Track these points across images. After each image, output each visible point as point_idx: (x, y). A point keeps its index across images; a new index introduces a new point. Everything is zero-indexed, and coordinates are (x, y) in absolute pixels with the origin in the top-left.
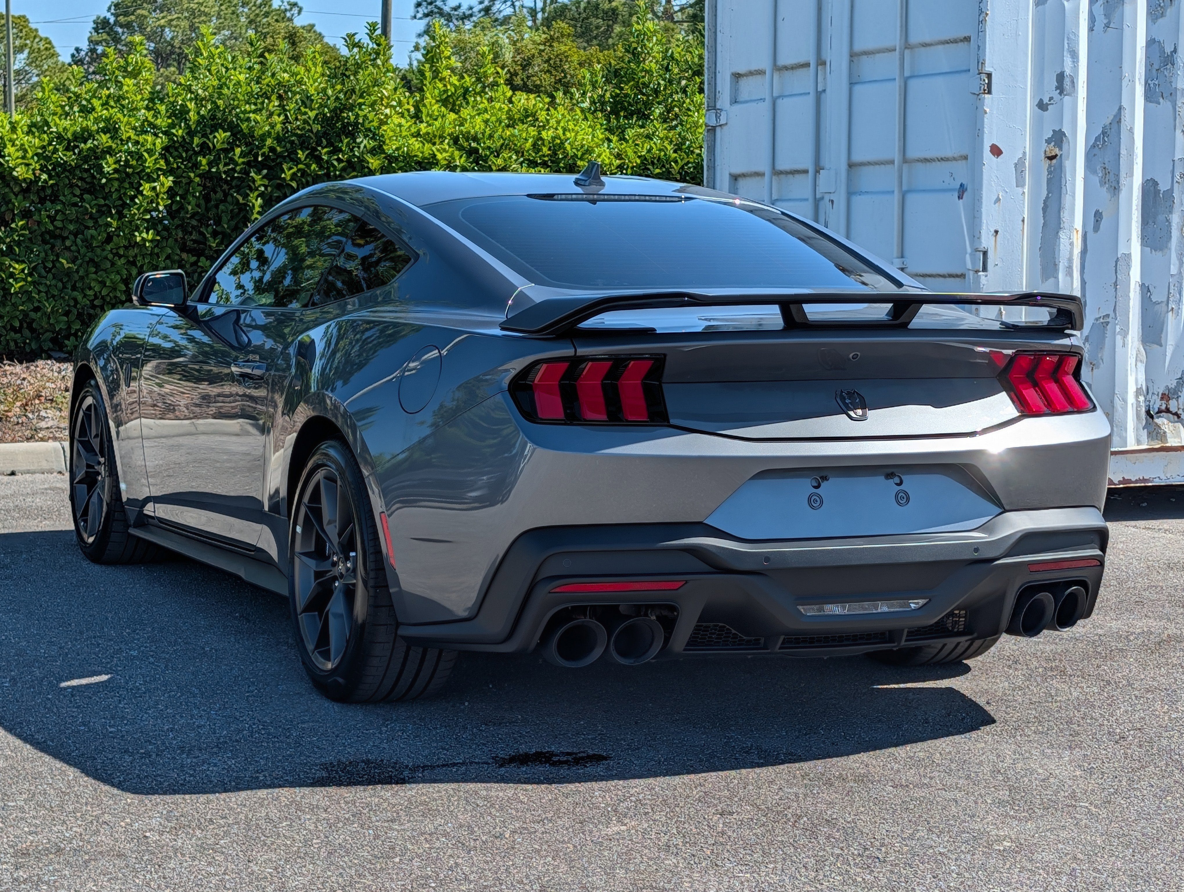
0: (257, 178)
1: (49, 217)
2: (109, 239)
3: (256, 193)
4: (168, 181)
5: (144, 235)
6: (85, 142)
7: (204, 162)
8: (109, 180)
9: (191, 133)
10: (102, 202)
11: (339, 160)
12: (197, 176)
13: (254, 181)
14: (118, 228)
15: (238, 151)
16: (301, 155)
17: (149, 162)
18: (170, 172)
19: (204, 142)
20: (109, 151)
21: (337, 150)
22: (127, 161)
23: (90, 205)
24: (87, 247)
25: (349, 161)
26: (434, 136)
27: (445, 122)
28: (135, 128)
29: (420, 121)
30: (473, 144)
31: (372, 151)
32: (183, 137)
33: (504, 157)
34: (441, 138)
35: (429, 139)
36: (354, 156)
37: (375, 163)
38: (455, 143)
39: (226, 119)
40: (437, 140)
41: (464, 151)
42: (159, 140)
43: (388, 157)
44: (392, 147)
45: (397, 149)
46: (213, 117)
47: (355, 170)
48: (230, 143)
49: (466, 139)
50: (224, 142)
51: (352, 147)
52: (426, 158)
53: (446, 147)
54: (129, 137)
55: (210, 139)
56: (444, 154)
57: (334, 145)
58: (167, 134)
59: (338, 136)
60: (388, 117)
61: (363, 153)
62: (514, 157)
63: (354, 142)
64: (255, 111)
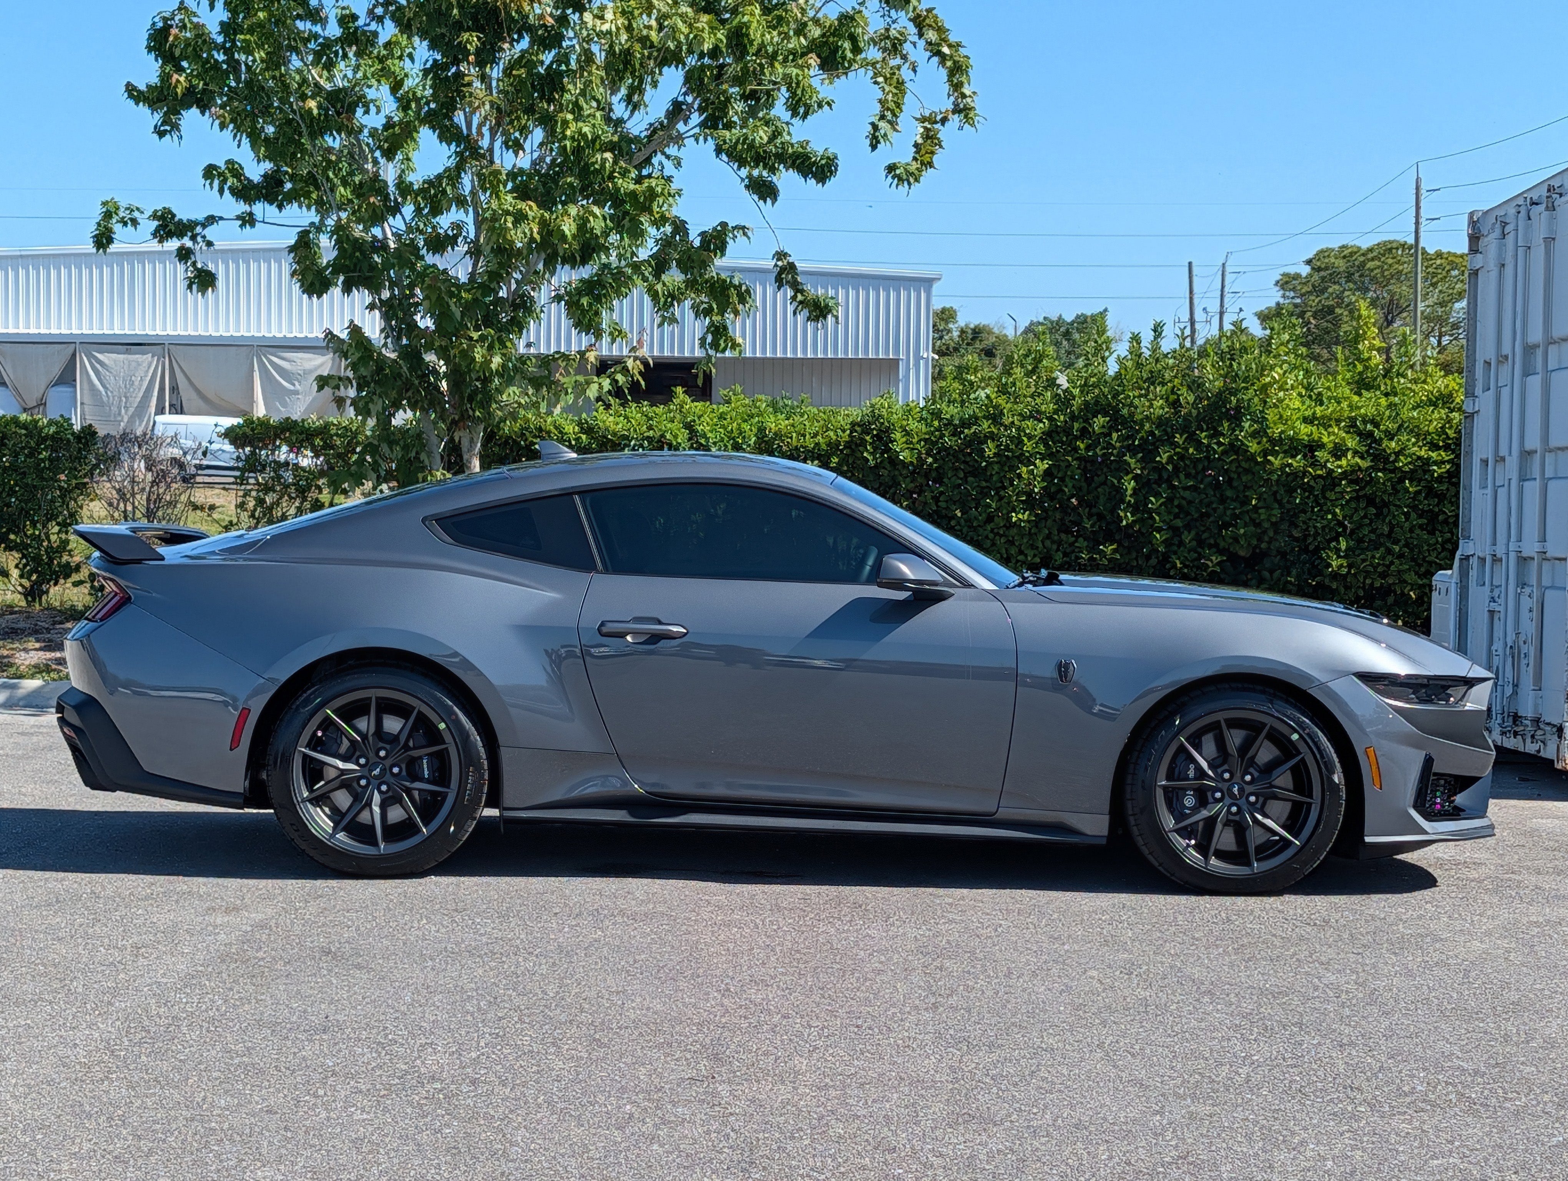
0: (1132, 461)
1: (933, 498)
2: (990, 519)
3: (1130, 476)
4: (1043, 466)
5: (1020, 516)
6: (969, 428)
7: (1082, 446)
8: (989, 464)
9: (1073, 418)
10: (984, 484)
11: (1219, 444)
12: (1076, 459)
13: (1129, 464)
14: (998, 509)
15: (1115, 435)
16: (1179, 439)
17: (1028, 446)
18: (1050, 455)
19: (1084, 427)
20: (992, 437)
21: (1217, 434)
22: (1007, 445)
23: (971, 487)
24: (969, 527)
25: (1231, 444)
26: (1330, 419)
27: (1345, 405)
28: (1020, 414)
29: (1321, 404)
30: (1369, 427)
31: (1254, 435)
32: (1066, 422)
33: (1400, 440)
34: (1338, 421)
35: (1324, 423)
36: (1237, 439)
37: (1253, 447)
38: (1351, 426)
39: (1109, 404)
40: (1333, 423)
41: (1360, 434)
42: (1041, 425)
43: (1272, 441)
44: (1276, 431)
45: (1282, 432)
46: (1097, 403)
47: (1237, 453)
48: (1111, 427)
49: (1364, 422)
50: (1103, 427)
51: (1234, 430)
52: (1314, 441)
53: (1336, 431)
54: (1013, 423)
55: (1090, 425)
56: (1332, 438)
57: (1215, 429)
58: (1051, 419)
59: (1220, 420)
60: (1281, 401)
61: (1245, 437)
62: (1413, 440)
63: (1237, 426)
64: (1141, 396)
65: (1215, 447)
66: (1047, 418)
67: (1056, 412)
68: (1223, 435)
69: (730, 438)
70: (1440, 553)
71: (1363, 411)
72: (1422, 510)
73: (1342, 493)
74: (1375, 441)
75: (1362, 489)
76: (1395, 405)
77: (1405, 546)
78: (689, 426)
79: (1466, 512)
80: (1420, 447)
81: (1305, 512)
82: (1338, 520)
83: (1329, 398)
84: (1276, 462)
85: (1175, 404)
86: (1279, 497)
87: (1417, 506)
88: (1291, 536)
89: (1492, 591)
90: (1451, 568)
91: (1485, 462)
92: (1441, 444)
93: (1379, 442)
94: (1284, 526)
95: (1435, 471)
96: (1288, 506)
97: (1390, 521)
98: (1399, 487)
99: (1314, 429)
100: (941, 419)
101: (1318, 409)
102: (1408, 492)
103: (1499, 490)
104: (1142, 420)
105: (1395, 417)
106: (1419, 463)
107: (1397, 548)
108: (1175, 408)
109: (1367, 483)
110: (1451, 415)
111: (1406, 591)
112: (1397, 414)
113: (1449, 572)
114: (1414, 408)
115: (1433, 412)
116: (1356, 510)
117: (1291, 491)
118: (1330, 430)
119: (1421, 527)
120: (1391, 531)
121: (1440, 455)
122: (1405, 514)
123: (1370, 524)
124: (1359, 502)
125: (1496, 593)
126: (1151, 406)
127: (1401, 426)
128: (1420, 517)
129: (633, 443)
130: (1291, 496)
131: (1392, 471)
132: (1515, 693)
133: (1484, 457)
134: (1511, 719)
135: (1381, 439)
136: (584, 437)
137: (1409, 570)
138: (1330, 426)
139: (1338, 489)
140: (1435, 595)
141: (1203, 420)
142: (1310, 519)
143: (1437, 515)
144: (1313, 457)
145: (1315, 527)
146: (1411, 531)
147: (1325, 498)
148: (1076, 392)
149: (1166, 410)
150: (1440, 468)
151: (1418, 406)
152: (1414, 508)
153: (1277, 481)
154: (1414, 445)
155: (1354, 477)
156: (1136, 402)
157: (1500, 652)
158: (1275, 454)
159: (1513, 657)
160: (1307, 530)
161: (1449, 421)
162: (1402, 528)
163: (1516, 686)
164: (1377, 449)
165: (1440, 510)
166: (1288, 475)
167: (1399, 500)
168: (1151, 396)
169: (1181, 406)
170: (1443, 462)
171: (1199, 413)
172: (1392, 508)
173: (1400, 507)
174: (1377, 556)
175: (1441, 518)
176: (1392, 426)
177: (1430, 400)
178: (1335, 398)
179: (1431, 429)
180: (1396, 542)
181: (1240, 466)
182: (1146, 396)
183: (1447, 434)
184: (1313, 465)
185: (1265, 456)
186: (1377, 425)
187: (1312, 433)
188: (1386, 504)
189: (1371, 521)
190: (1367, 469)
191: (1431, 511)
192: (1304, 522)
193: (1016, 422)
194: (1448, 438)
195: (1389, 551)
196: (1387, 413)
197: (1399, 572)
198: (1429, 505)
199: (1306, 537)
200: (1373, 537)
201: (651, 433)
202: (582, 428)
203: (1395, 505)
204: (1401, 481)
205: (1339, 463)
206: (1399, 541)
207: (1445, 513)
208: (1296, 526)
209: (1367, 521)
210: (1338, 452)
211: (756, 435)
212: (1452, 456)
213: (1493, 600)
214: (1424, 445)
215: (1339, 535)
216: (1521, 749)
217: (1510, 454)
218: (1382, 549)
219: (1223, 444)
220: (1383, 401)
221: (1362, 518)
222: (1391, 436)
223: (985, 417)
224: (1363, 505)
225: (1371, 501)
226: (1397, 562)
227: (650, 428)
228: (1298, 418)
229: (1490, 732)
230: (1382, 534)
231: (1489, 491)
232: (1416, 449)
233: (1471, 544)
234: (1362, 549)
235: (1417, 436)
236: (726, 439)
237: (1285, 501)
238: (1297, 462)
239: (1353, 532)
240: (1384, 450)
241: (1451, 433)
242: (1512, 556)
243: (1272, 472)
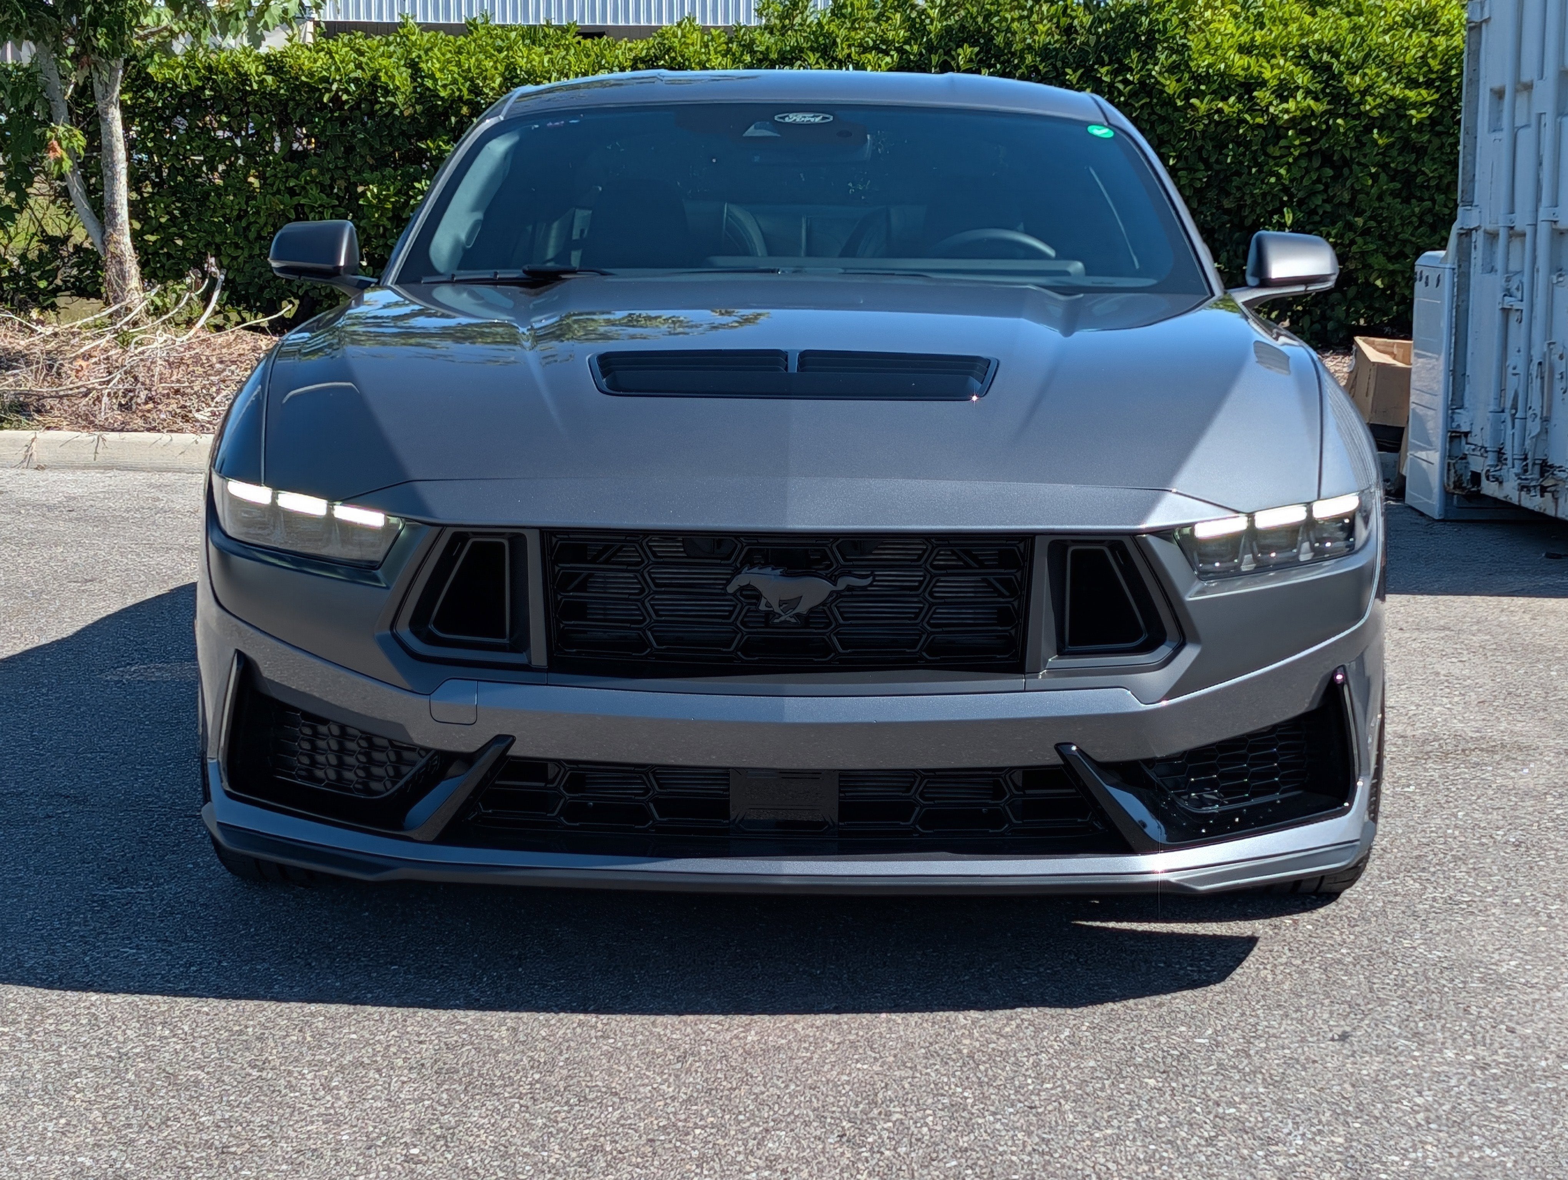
25: (1142, 83)
26: (1274, 47)
27: (1293, 27)
28: (860, 45)
29: (1262, 26)
30: (1326, 57)
31: (1172, 69)
32: (921, 54)
33: (1365, 74)
34: (1284, 50)
35: (1267, 52)
36: (1150, 76)
37: (1171, 86)
38: (1303, 55)
39: (979, 30)
40: (1277, 52)
41: (1314, 67)
42: (888, 59)
43: (1197, 79)
44: (1202, 63)
45: (1209, 66)
46: (963, 28)
47: (1150, 95)
48: (981, 61)
49: (1319, 50)
50: (971, 60)
51: (1145, 63)
52: (1252, 77)
53: (1282, 62)
54: (849, 56)
55: (954, 59)
56: (1276, 71)
57: (1120, 61)
58: (900, 50)
59: (1127, 50)
60: (1207, 23)
61: (1160, 73)
62: (1385, 74)
63: (1149, 57)
64: (1021, 18)
65: (1121, 86)
66: (896, 49)
67: (907, 41)
68: (1131, 70)
69: (465, 79)
70: (1416, 228)
71: (1317, 36)
72: (1396, 170)
73: (1288, 148)
74: (1333, 77)
75: (1315, 142)
76: (1361, 28)
77: (1371, 218)
78: (414, 66)
79: (1469, 167)
80: (1394, 85)
81: (1238, 174)
82: (1283, 184)
83: (1273, 20)
84: (1202, 106)
85: (1069, 30)
86: (1205, 154)
87: (1388, 164)
88: (1220, 207)
89: (1508, 280)
90: (1443, 248)
91: (1499, 94)
92: (1421, 79)
93: (1339, 77)
94: (1212, 194)
95: (1413, 117)
96: (1217, 167)
97: (1352, 186)
98: (1364, 139)
99: (1253, 61)
100: (752, 52)
101: (1258, 35)
102: (1377, 145)
103: (1522, 134)
104: (1022, 51)
105: (1360, 45)
106: (1392, 106)
107: (1360, 221)
108: (1068, 36)
109: (1324, 133)
110: (1436, 40)
111: (1371, 280)
112: (1363, 40)
113: (1442, 253)
114: (1385, 32)
115: (1410, 36)
116: (1307, 171)
117: (1221, 147)
118: (1274, 61)
119: (1394, 194)
120: (1353, 199)
121: (1420, 94)
122: (1372, 175)
123: (1325, 191)
124: (1310, 161)
125: (1514, 285)
126: (1035, 32)
127: (1368, 56)
128: (1392, 179)
129: (335, 87)
130: (1221, 154)
131: (1355, 118)
132: (1545, 431)
133: (1497, 85)
134: (1537, 468)
135: (1341, 74)
136: (269, 79)
137: (1376, 250)
138: (1274, 56)
139: (1283, 143)
140: (1419, 286)
141: (1105, 49)
142: (1247, 184)
143: (1415, 175)
144: (1251, 98)
145: (1252, 195)
146: (1380, 198)
147: (1266, 154)
148: (934, 13)
149: (1056, 37)
150: (1419, 112)
151: (1391, 28)
152: (1384, 166)
153: (1203, 132)
154: (1385, 81)
155: (1305, 125)
156: (1015, 25)
157: (1521, 369)
158: (1201, 95)
159: (1542, 378)
160: (1242, 198)
161: (1433, 48)
162: (1368, 194)
163: (1546, 420)
164: (1335, 87)
165: (1419, 170)
166: (1218, 123)
167: (1365, 156)
168: (1035, 17)
169: (1076, 32)
170: (1424, 104)
171: (1098, 41)
172: (1355, 167)
173: (1366, 166)
174: (1333, 232)
175: (1419, 180)
176: (1356, 56)
177: (1406, 21)
178: (1281, 19)
179: (1408, 59)
180: (1359, 214)
181: (1154, 113)
182: (1028, 17)
183: (1428, 65)
184: (1251, 110)
185: (1187, 98)
186: (1336, 55)
187: (1249, 67)
188: (1346, 163)
189: (1327, 186)
190: (1323, 114)
191: (1406, 171)
192: (1238, 189)
193: (854, 56)
194: (1431, 71)
195: (1350, 226)
196: (1350, 38)
197: (1363, 253)
198: (1405, 163)
199: (1240, 207)
200: (1328, 208)
201: (359, 73)
202: (269, 67)
203: (1359, 164)
204: (1368, 130)
205: (1285, 106)
206: (1364, 211)
207: (1424, 173)
208: (1228, 194)
209: (1321, 187)
210: (1284, 91)
211: (502, 75)
212: (1436, 96)
213: (1508, 293)
214: (1399, 81)
215: (1283, 204)
216: (1551, 512)
217: (1541, 77)
218: (1340, 224)
219: (1132, 83)
220: (1345, 23)
221: (1314, 183)
222: (1353, 68)
223: (812, 49)
224: (1316, 163)
225: (1327, 159)
226: (1359, 240)
227: (359, 66)
228: (1231, 47)
229: (1501, 483)
230: (1341, 204)
231: (1505, 135)
232: (1388, 86)
233: (1475, 212)
234: (1314, 223)
235: (1389, 70)
236: (461, 80)
237: (1212, 160)
238: (1230, 106)
239: (1301, 202)
240: (1345, 88)
241: (1434, 64)
242: (1544, 230)
243: (1195, 121)
